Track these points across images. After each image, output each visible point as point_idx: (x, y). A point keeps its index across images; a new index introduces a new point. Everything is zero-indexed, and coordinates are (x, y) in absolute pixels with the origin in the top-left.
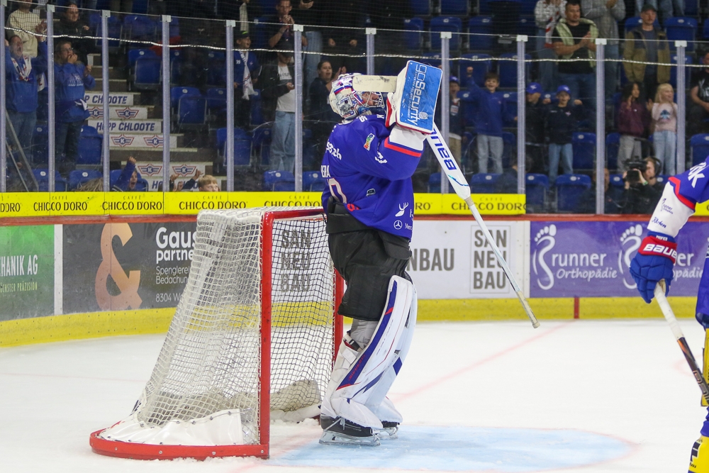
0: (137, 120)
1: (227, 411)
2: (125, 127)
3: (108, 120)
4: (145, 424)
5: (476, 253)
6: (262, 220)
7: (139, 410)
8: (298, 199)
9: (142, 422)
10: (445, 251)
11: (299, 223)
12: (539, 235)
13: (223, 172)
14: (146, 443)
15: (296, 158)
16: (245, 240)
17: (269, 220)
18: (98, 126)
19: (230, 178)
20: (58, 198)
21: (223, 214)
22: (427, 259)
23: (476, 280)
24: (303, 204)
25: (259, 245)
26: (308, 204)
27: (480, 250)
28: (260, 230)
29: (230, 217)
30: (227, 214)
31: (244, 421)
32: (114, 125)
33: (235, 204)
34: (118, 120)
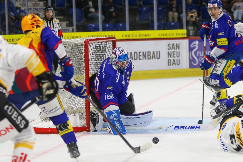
0: (40, 7)
1: (74, 114)
2: (35, 9)
3: (28, 7)
4: (43, 120)
5: (168, 52)
6: (84, 43)
7: (41, 115)
8: (100, 34)
9: (42, 120)
10: (157, 52)
11: (99, 43)
12: (192, 45)
13: (72, 25)
14: (44, 128)
15: (99, 19)
16: (78, 50)
17: (87, 42)
18: (25, 10)
19: (75, 27)
20: (10, 37)
21: (70, 41)
22: (150, 55)
23: (169, 62)
24: (103, 36)
25: (84, 52)
26: (105, 36)
27: (170, 51)
28: (84, 47)
29: (72, 42)
30: (71, 41)
31: (81, 118)
32: (31, 9)
33: (77, 37)
34: (32, 7)
